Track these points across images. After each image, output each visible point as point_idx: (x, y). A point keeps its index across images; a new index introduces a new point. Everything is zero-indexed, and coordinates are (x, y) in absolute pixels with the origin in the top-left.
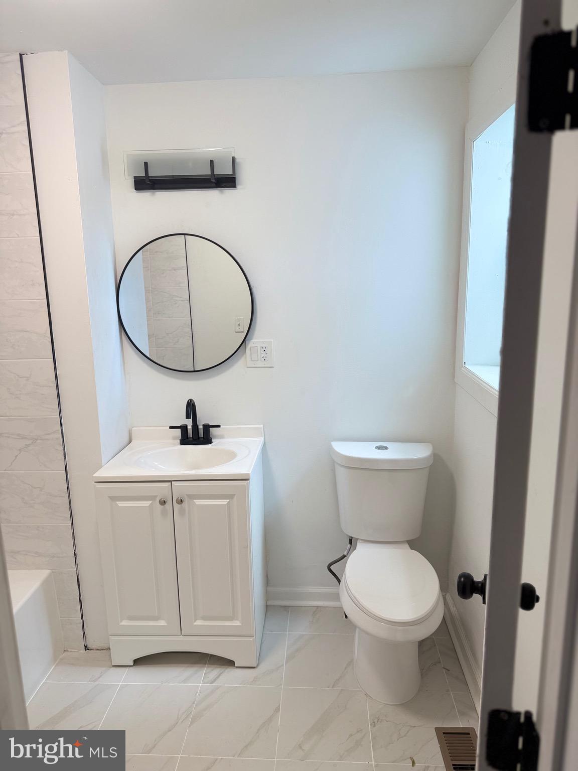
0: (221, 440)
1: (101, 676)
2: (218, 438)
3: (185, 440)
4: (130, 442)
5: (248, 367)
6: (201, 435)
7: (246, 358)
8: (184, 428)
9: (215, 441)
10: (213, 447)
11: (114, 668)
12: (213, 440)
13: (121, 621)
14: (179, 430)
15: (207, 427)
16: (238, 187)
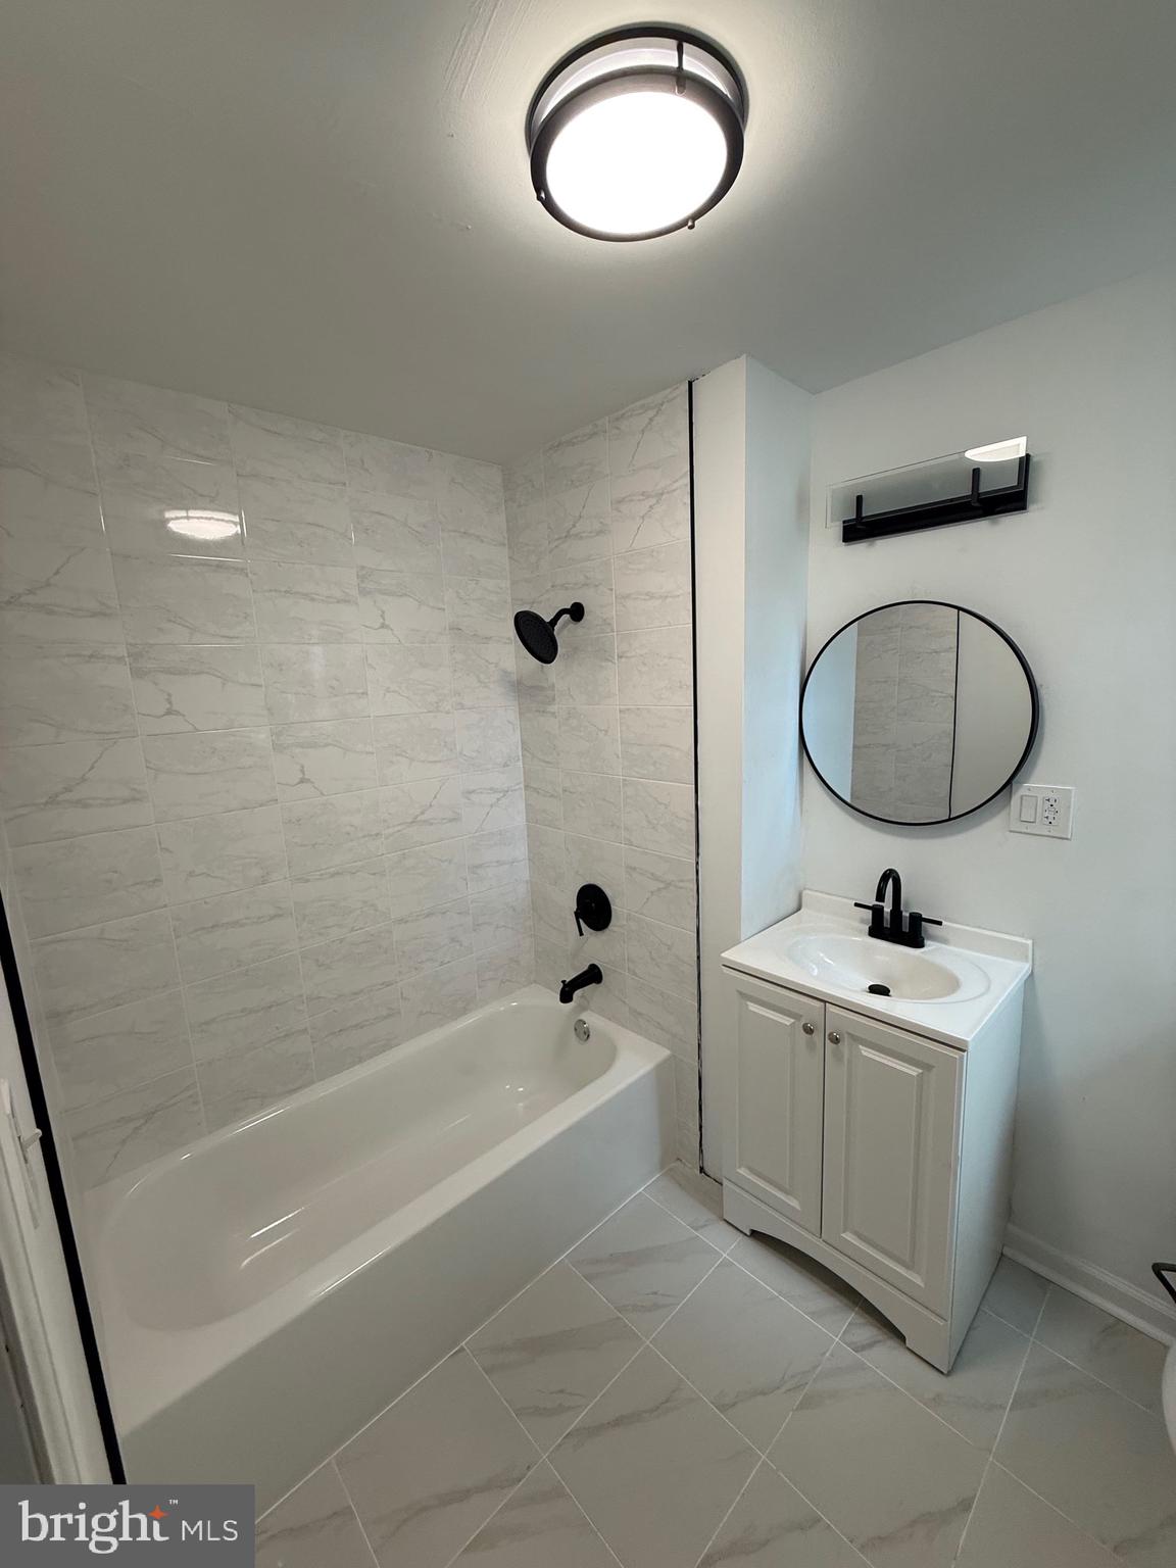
0: (944, 946)
1: (706, 1225)
2: (939, 942)
3: (877, 931)
4: (799, 909)
5: (1011, 831)
6: (906, 928)
7: (1009, 814)
8: (877, 912)
9: (929, 945)
10: (923, 956)
11: (726, 1225)
12: (927, 942)
13: (740, 1167)
14: (870, 912)
15: (916, 919)
16: (1031, 507)
